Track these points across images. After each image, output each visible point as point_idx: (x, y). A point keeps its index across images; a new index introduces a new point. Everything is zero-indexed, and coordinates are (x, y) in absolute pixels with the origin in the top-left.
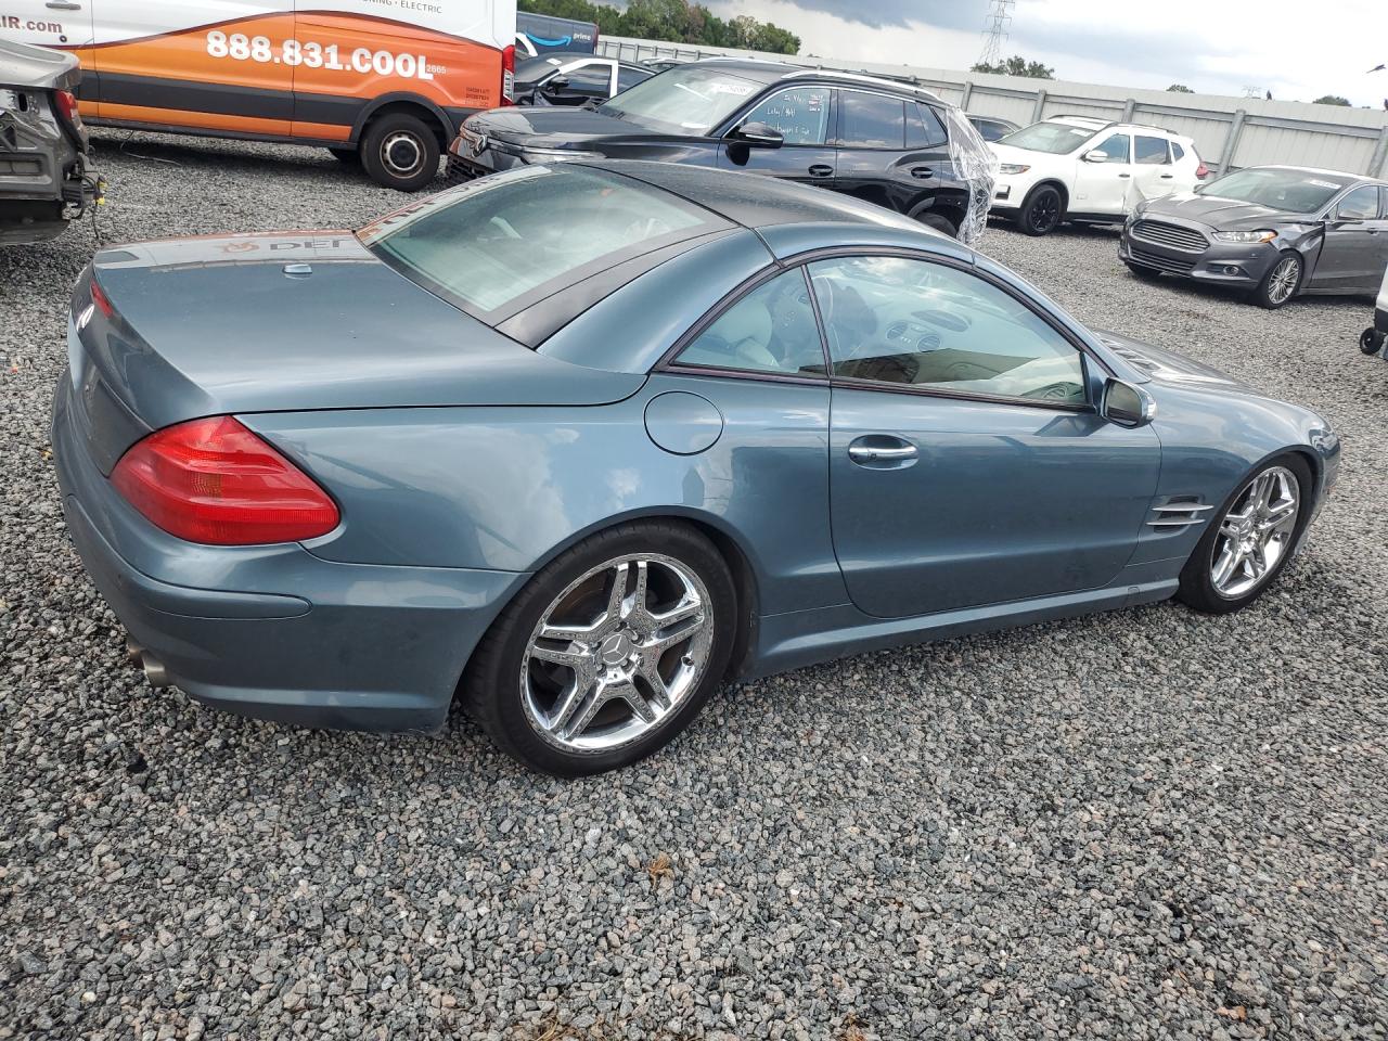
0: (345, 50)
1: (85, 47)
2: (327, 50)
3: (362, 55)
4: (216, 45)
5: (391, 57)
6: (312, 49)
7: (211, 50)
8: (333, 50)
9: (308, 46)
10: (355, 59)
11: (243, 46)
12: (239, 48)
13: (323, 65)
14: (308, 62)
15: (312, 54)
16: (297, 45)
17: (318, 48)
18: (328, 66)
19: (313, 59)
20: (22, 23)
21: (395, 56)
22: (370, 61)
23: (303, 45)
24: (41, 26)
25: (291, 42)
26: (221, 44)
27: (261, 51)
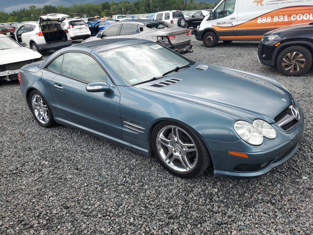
0: (289, 16)
1: (236, 26)
2: (285, 17)
3: (294, 16)
4: (259, 21)
5: (302, 15)
6: (281, 17)
7: (258, 22)
8: (286, 17)
9: (280, 17)
10: (292, 18)
11: (265, 20)
12: (264, 20)
13: (283, 20)
14: (279, 21)
15: (281, 19)
16: (277, 17)
17: (282, 17)
18: (284, 20)
19: (281, 20)
20: (226, 23)
21: (303, 15)
22: (296, 17)
23: (279, 17)
24: (229, 23)
25: (276, 17)
26: (260, 20)
27: (269, 20)
